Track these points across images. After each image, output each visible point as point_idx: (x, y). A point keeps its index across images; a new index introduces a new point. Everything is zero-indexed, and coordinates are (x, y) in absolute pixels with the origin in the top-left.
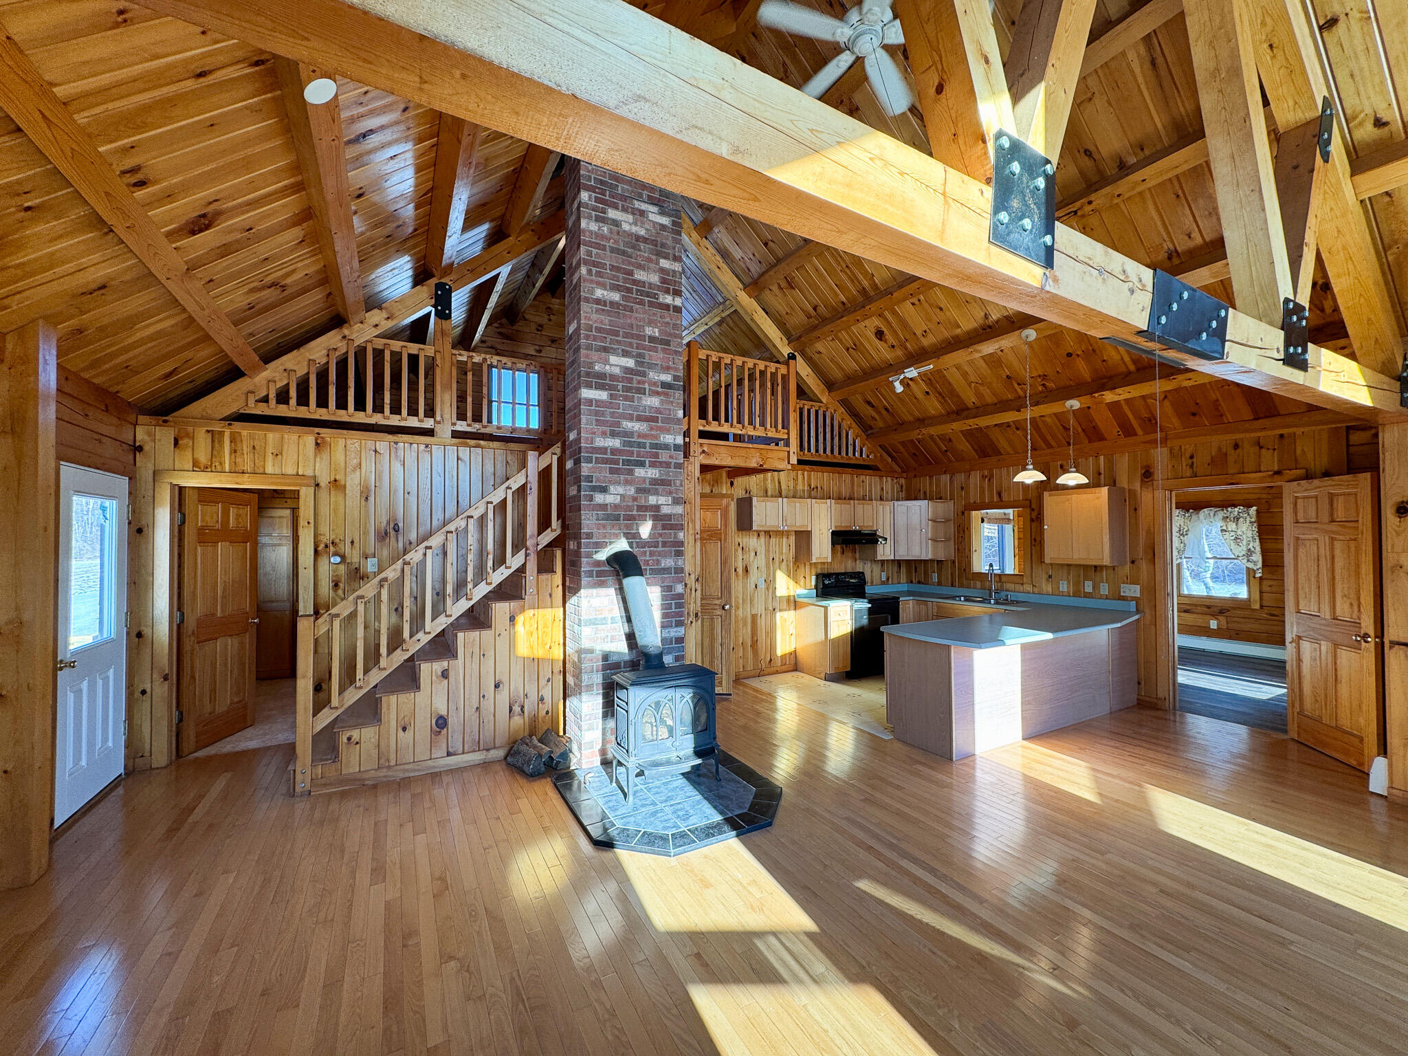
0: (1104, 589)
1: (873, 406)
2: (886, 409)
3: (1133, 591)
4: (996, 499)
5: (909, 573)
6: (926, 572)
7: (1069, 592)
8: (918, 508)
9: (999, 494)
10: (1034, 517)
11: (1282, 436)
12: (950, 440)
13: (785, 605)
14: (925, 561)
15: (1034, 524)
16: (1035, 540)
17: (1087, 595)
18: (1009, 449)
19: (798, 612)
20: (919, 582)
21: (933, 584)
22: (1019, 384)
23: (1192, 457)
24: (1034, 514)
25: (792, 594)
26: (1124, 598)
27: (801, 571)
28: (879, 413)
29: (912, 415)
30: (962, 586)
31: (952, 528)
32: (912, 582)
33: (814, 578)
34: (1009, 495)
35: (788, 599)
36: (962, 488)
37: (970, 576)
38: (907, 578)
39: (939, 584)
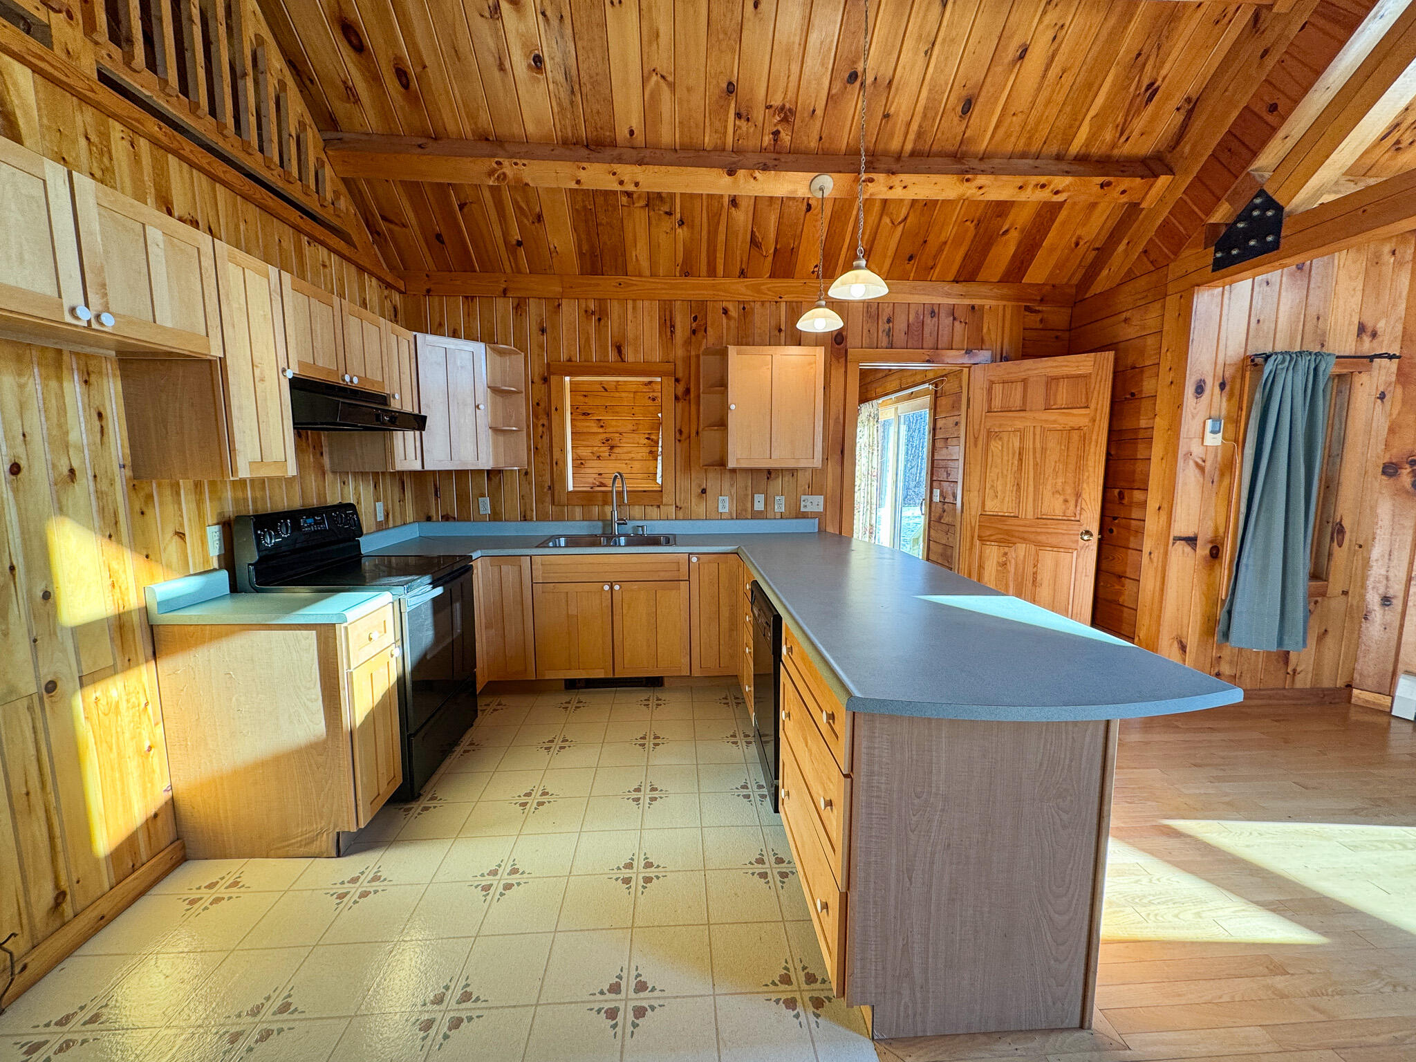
0: (780, 506)
1: (359, 47)
2: (401, 74)
3: (815, 503)
4: (612, 355)
5: (420, 498)
6: (463, 498)
7: (731, 513)
8: (468, 356)
9: (619, 349)
10: (680, 394)
11: (973, 307)
12: (539, 218)
13: (105, 652)
14: (462, 474)
15: (680, 405)
16: (681, 432)
17: (757, 516)
18: (645, 264)
19: (166, 665)
20: (446, 518)
21: (481, 519)
22: (738, 116)
23: (889, 321)
24: (681, 388)
25: (133, 601)
26: (805, 516)
27: (162, 516)
28: (374, 78)
29: (472, 116)
30: (543, 517)
31: (521, 408)
32: (429, 519)
33: (213, 535)
34: (636, 351)
35: (119, 626)
36: (543, 331)
37: (564, 499)
38: (417, 512)
39: (495, 516)
